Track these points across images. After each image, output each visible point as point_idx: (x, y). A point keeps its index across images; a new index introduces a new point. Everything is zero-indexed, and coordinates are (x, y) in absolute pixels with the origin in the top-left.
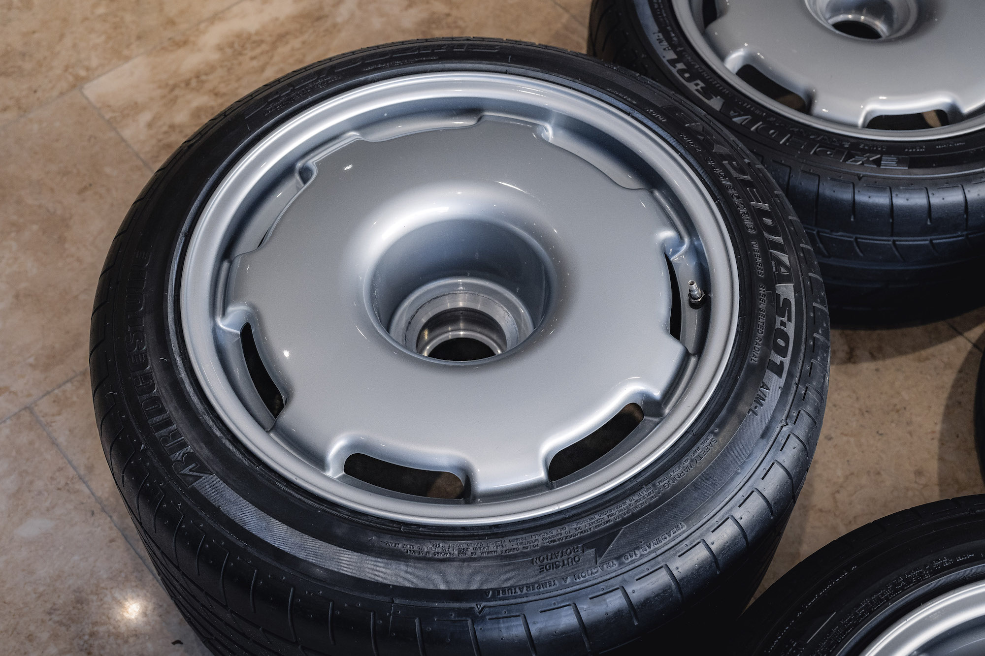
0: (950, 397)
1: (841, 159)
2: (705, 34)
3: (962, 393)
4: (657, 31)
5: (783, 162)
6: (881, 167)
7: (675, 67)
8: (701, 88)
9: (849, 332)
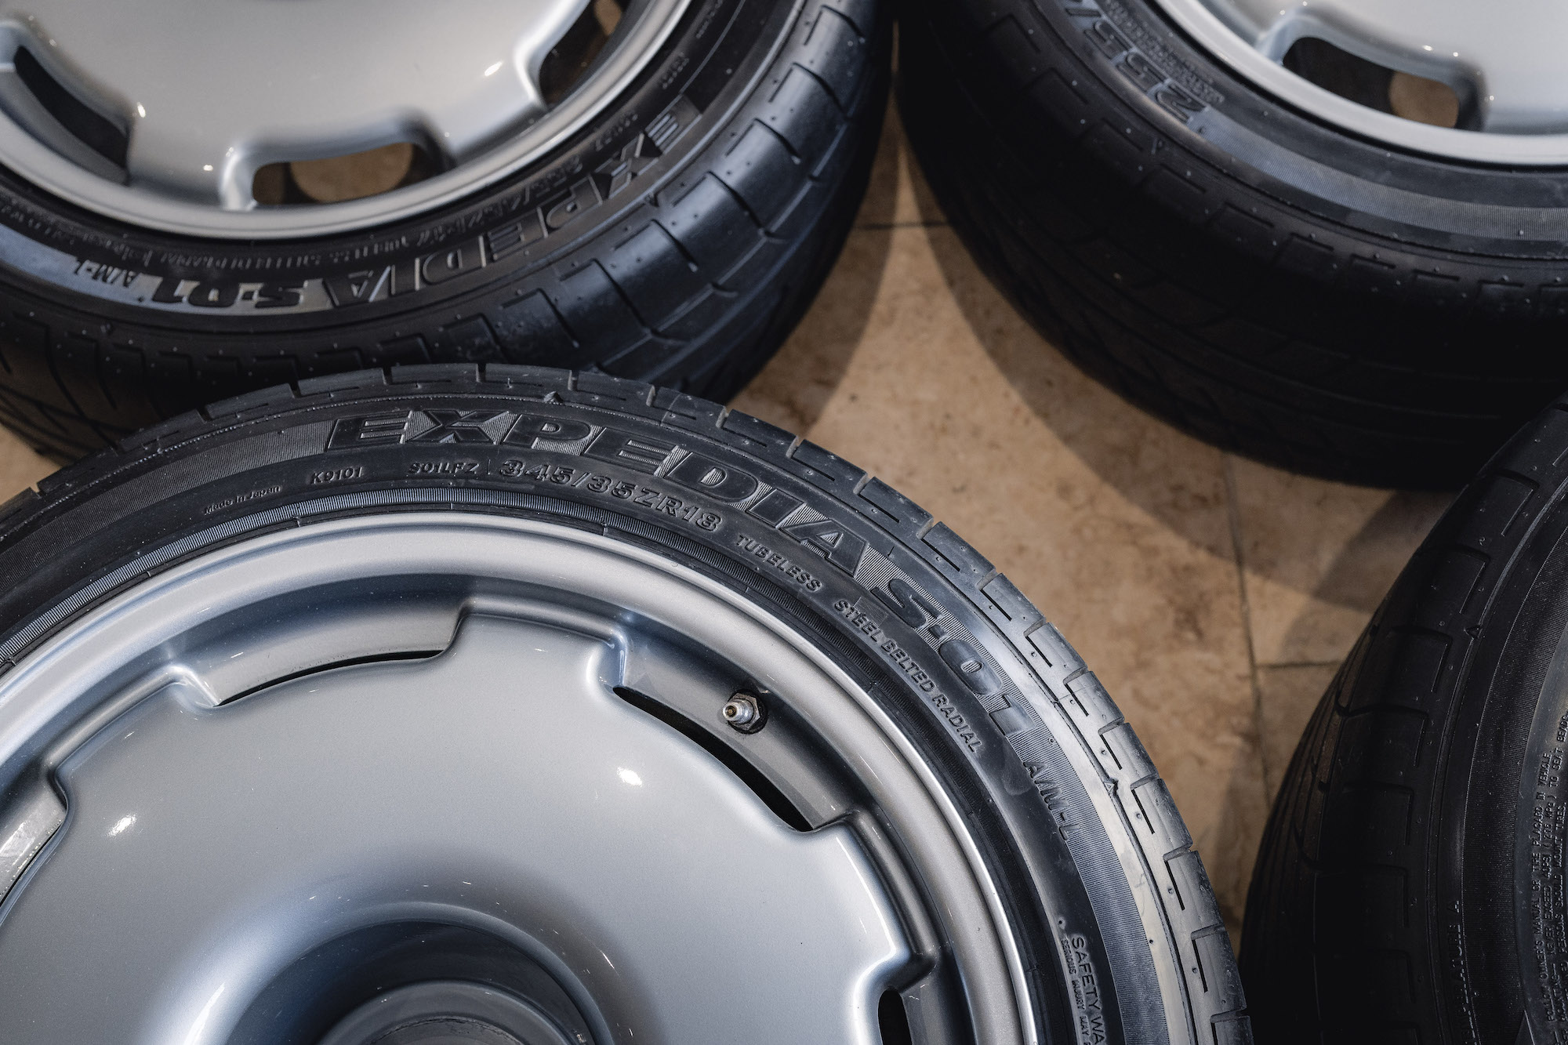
0: (981, 336)
1: (597, 202)
2: (128, 178)
3: (988, 313)
4: (78, 264)
5: (520, 292)
6: (666, 152)
7: (179, 299)
8: (261, 294)
9: (756, 382)
